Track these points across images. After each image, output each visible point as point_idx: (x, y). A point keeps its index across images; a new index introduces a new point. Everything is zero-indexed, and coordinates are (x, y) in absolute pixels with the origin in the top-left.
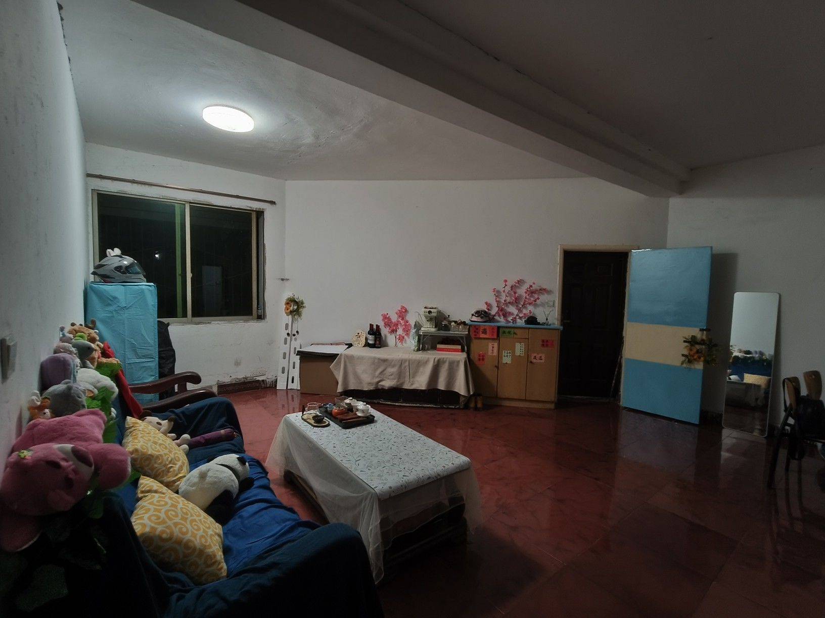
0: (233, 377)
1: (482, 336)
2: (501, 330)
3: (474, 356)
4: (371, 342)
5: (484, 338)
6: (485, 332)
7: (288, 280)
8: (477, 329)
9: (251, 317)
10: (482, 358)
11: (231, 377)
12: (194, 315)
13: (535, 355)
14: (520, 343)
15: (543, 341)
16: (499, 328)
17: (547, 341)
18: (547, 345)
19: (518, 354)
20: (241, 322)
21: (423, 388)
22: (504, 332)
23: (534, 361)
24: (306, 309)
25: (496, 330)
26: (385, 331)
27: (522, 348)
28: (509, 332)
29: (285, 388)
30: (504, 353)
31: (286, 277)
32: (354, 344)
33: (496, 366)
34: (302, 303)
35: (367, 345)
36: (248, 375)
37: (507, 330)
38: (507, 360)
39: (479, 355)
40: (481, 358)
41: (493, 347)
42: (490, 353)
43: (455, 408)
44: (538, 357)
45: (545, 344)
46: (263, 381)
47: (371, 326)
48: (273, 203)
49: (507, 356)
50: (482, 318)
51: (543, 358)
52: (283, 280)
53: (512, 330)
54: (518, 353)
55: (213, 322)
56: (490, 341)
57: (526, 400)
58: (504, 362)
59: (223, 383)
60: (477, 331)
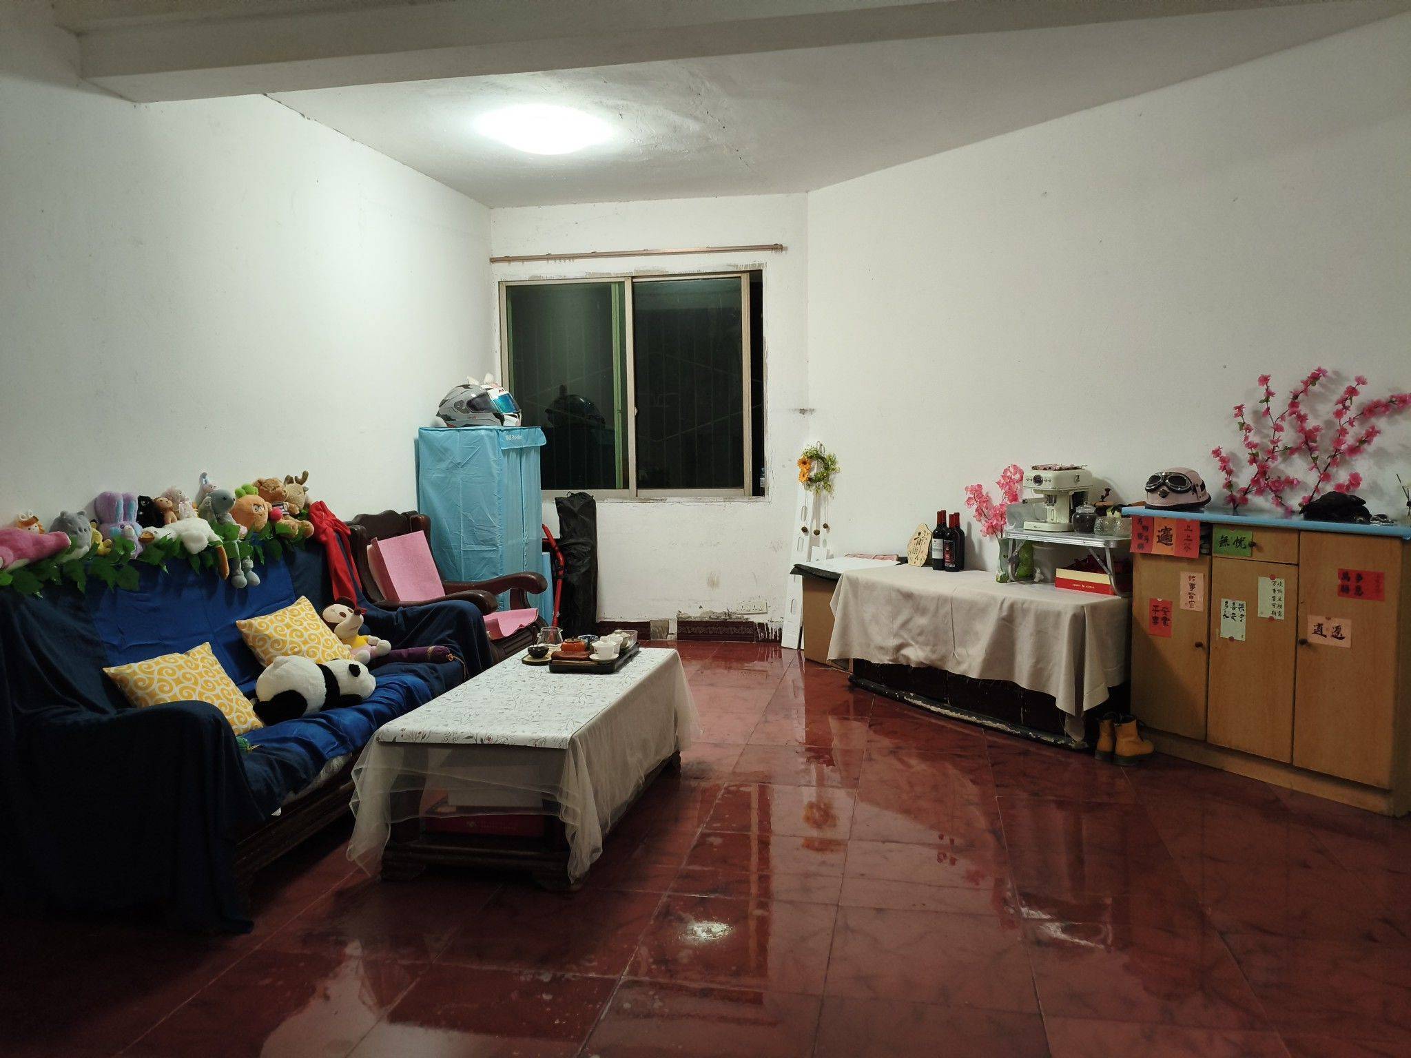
0: (706, 609)
1: (1158, 548)
2: (1217, 534)
3: (1143, 611)
4: (936, 555)
5: (1168, 558)
6: (1165, 538)
7: (812, 411)
8: (1145, 528)
9: (740, 491)
10: (1162, 614)
11: (701, 607)
12: (640, 485)
13: (1320, 619)
14: (1273, 578)
15: (1345, 575)
16: (1207, 527)
17: (1359, 576)
18: (1359, 593)
19: (1267, 614)
20: (719, 500)
21: (974, 674)
22: (1224, 541)
23: (1315, 639)
24: (840, 474)
25: (1197, 533)
27: (1278, 595)
28: (1239, 542)
29: (796, 648)
30: (1226, 607)
31: (810, 406)
32: (911, 558)
33: (1199, 645)
34: (833, 462)
35: (929, 562)
36: (733, 610)
37: (1232, 535)
38: (1233, 628)
39: (1155, 607)
40: (1160, 615)
41: (1192, 586)
42: (1183, 602)
43: (1054, 745)
44: (1329, 627)
45: (1352, 584)
46: (761, 625)
47: (942, 515)
48: (777, 248)
49: (1234, 616)
50: (1164, 495)
51: (1346, 632)
52: (803, 411)
53: (1248, 536)
54: (1265, 609)
55: (669, 499)
56: (1184, 565)
57: (1289, 767)
58: (1225, 634)
59: (686, 616)
60: (1145, 534)
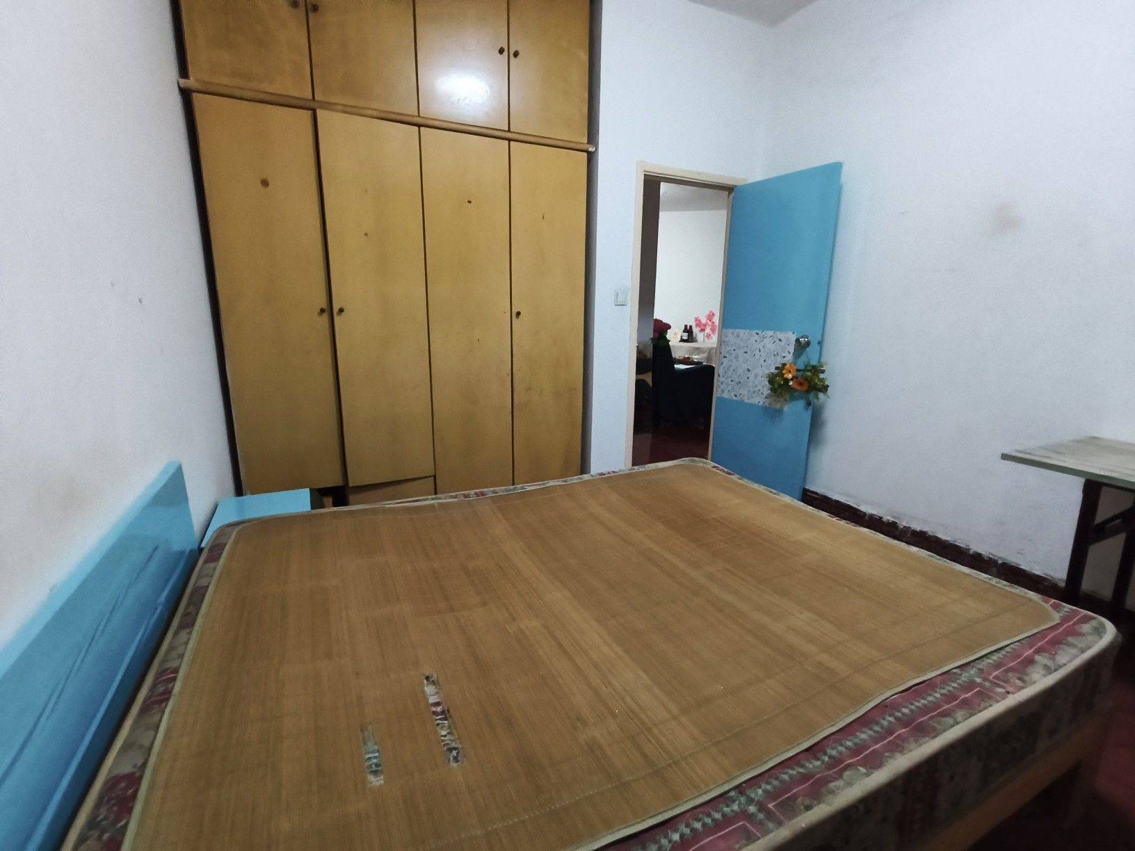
4: (685, 338)
26: (696, 330)
47: (686, 326)
